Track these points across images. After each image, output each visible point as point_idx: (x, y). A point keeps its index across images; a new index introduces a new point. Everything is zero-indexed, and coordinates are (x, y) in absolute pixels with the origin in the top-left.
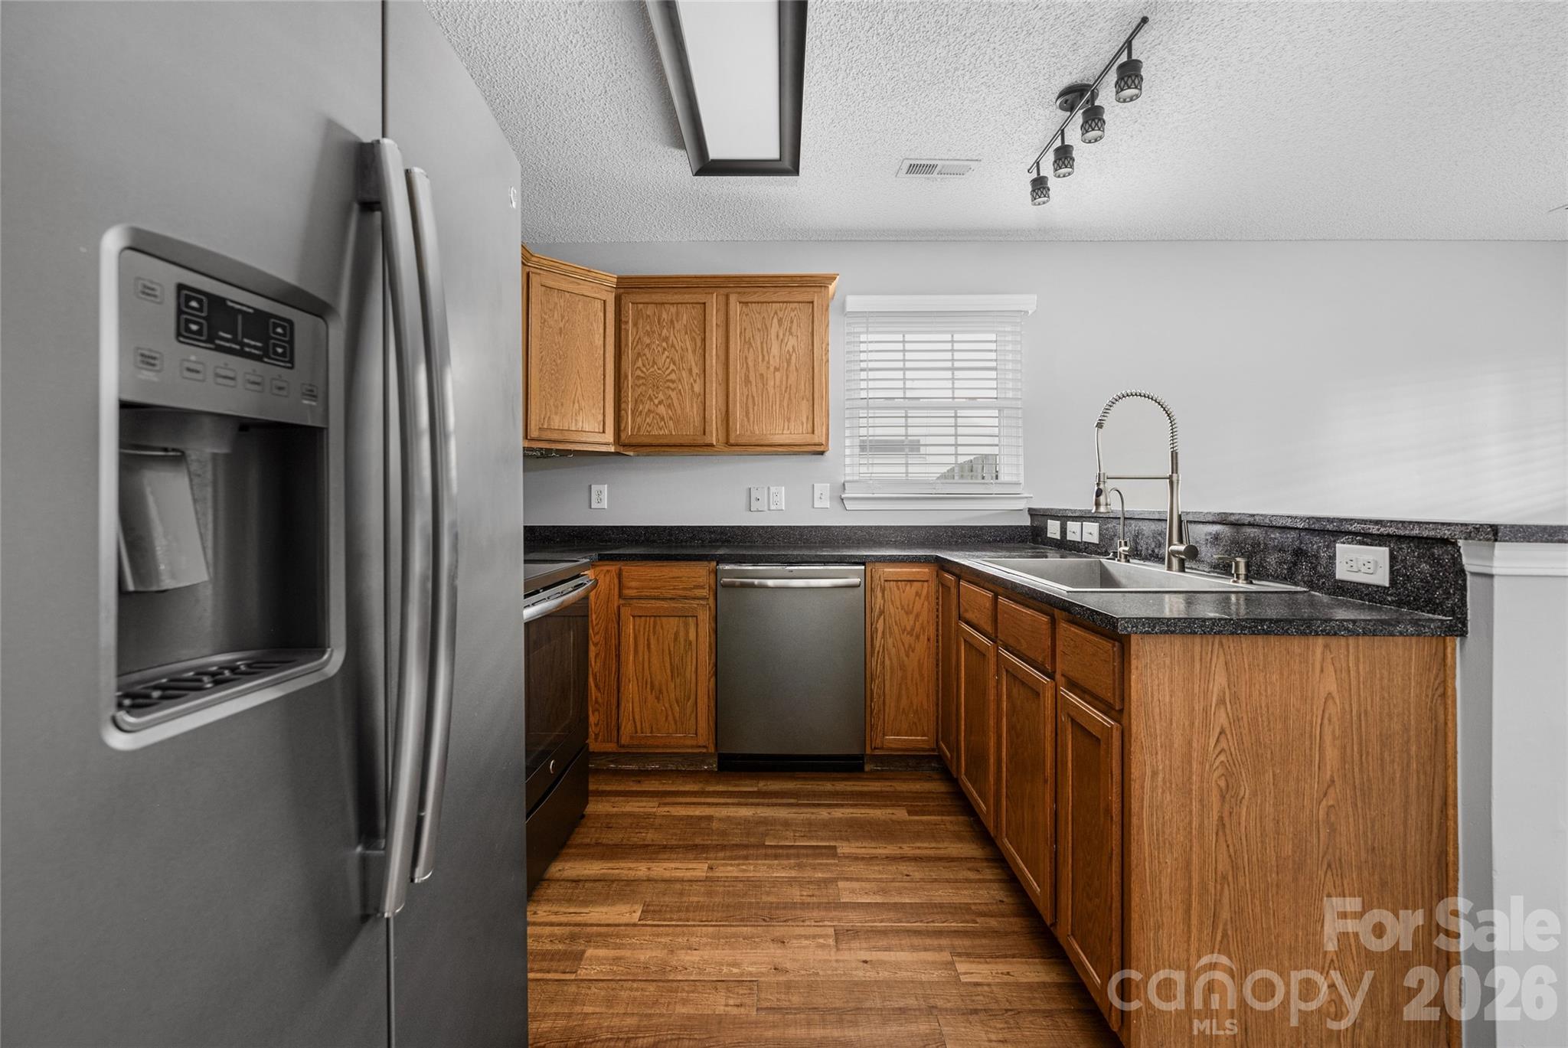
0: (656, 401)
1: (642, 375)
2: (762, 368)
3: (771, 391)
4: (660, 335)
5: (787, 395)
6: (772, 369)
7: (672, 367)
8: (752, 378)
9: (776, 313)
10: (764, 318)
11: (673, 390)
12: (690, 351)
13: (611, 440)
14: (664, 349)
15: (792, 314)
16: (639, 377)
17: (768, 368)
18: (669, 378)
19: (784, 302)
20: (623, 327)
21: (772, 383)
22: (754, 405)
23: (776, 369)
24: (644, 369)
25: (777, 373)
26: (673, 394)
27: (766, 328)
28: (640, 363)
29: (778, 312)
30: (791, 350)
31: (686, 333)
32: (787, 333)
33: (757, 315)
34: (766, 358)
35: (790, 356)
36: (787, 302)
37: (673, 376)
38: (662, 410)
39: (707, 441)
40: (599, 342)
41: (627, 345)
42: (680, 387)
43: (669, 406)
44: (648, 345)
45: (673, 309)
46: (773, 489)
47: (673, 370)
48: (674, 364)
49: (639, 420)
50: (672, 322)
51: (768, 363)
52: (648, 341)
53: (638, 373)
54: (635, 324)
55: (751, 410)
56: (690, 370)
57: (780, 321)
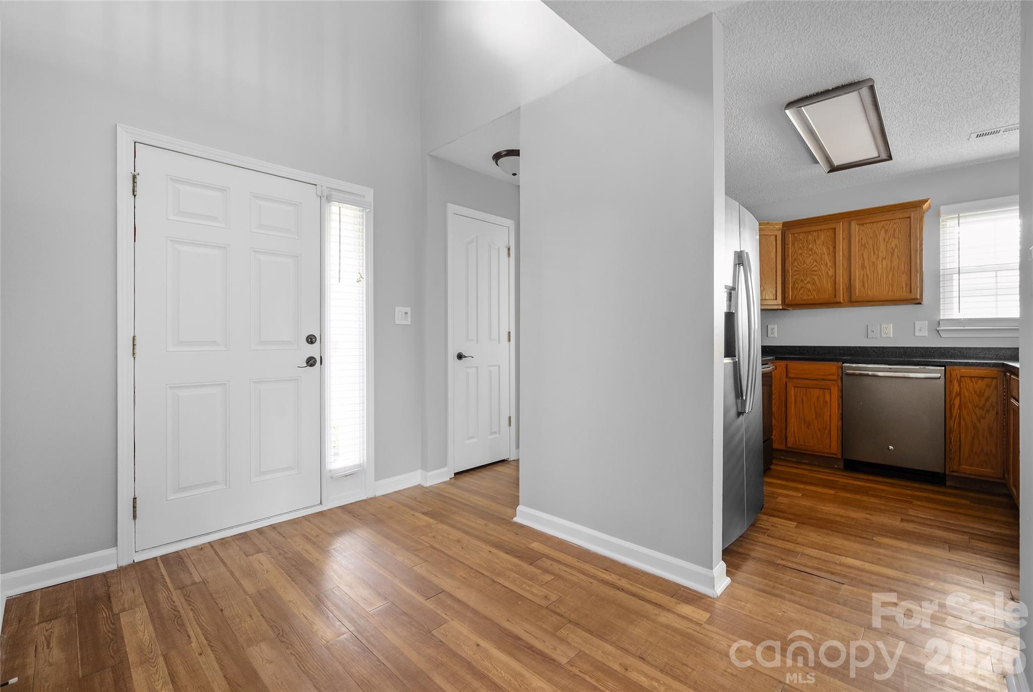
0: (806, 282)
1: (797, 269)
2: (874, 258)
3: (880, 271)
4: (807, 248)
5: (891, 272)
6: (880, 258)
7: (815, 263)
8: (867, 265)
9: (883, 227)
10: (874, 231)
11: (816, 275)
12: (826, 254)
13: (780, 303)
14: (810, 255)
15: (895, 226)
16: (795, 271)
17: (878, 258)
18: (813, 269)
19: (888, 220)
20: (786, 246)
21: (881, 266)
22: (868, 280)
23: (883, 258)
24: (798, 266)
25: (884, 261)
26: (816, 278)
27: (877, 236)
28: (796, 264)
29: (885, 227)
30: (894, 247)
31: (824, 245)
32: (891, 237)
33: (870, 230)
34: (877, 253)
35: (894, 250)
36: (891, 220)
37: (816, 268)
38: (809, 286)
39: (838, 301)
40: (773, 255)
41: (788, 255)
42: (820, 273)
43: (814, 284)
44: (801, 254)
45: (815, 234)
46: (884, 326)
47: (816, 265)
48: (816, 262)
49: (795, 292)
50: (815, 240)
51: (878, 255)
52: (801, 252)
53: (796, 268)
54: (793, 244)
55: (866, 283)
56: (826, 265)
57: (886, 232)
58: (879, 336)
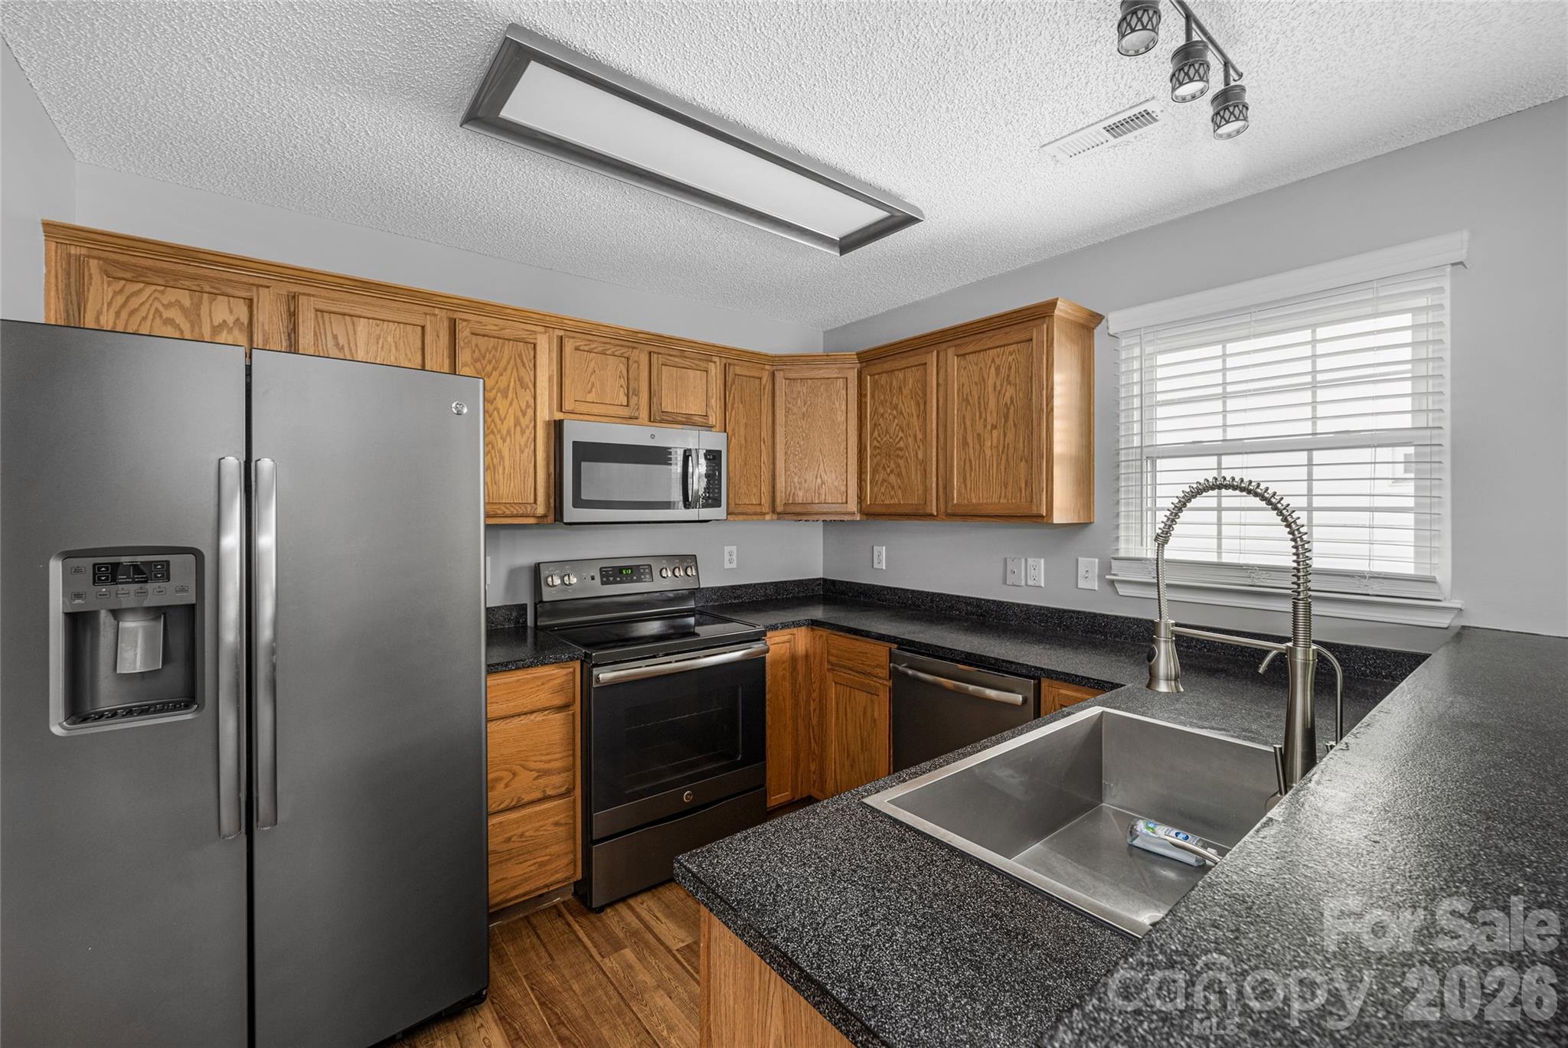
0: (888, 470)
1: (878, 445)
2: (979, 427)
3: (988, 452)
4: (891, 403)
5: (1004, 456)
6: (989, 427)
7: (901, 434)
8: (970, 440)
9: (993, 361)
10: (981, 369)
11: (901, 458)
12: (915, 418)
13: (855, 509)
14: (895, 417)
15: (1010, 359)
16: (876, 448)
17: (985, 426)
18: (898, 446)
19: (1000, 346)
20: (864, 400)
21: (990, 444)
22: (971, 470)
23: (994, 427)
24: (879, 439)
25: (994, 431)
26: (901, 462)
27: (984, 380)
28: (876, 434)
29: (996, 359)
30: (1009, 403)
31: (912, 398)
32: (1005, 383)
33: (975, 367)
34: (983, 415)
35: (1008, 409)
36: (1004, 346)
37: (901, 444)
38: (893, 478)
40: (841, 418)
41: (866, 417)
42: (907, 455)
43: (899, 475)
44: (882, 415)
45: (901, 375)
47: (901, 438)
48: (903, 431)
49: (876, 489)
50: (900, 389)
51: (985, 420)
52: (882, 411)
53: (875, 443)
54: (873, 396)
55: (968, 475)
56: (915, 437)
57: (997, 369)
58: (1023, 583)
